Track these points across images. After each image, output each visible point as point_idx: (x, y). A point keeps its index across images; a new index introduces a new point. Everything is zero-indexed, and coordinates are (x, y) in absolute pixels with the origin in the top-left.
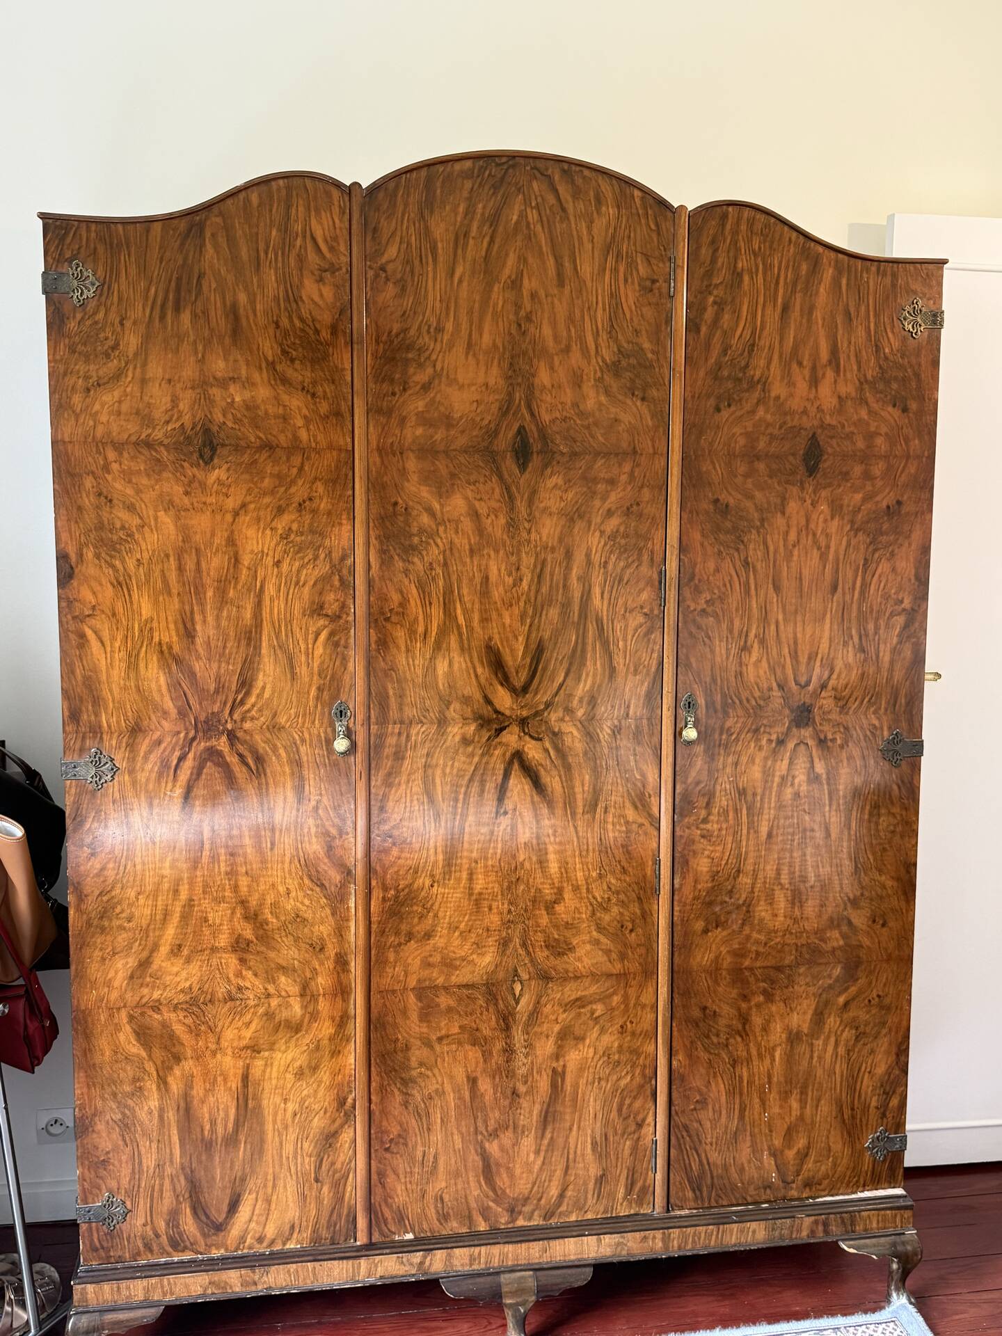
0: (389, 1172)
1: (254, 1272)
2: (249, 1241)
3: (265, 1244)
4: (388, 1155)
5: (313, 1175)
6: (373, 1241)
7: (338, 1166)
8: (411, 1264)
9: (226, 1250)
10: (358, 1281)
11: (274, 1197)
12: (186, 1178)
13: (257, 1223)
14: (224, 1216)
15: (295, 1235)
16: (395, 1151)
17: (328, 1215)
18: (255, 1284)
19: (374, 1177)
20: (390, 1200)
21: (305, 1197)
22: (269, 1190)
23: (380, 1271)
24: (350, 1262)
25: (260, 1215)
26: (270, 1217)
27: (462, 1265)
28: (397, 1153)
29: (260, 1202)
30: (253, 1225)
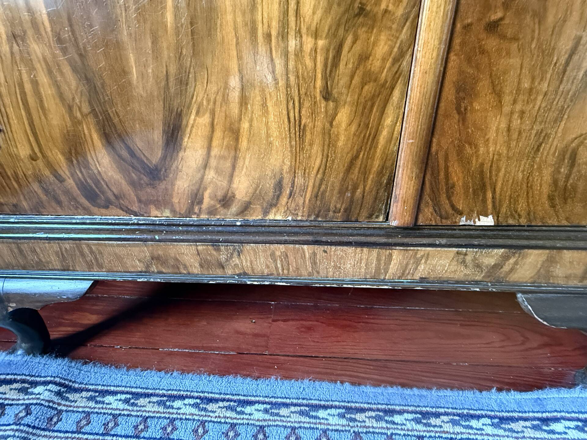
0: (484, 86)
1: (218, 250)
2: (207, 201)
3: (234, 209)
4: (491, 43)
5: (319, 83)
6: (420, 222)
7: (375, 64)
8: (478, 266)
9: (173, 211)
10: (383, 281)
11: (245, 125)
12: (75, 70)
13: (218, 171)
14: (159, 153)
15: (284, 200)
16: (509, 33)
17: (342, 169)
18: (222, 266)
19: (449, 93)
20: (468, 150)
21: (302, 130)
22: (235, 109)
23: (422, 271)
24: (375, 252)
25: (222, 158)
26: (240, 163)
27: (567, 277)
28: (515, 39)
29: (218, 134)
30: (210, 175)
